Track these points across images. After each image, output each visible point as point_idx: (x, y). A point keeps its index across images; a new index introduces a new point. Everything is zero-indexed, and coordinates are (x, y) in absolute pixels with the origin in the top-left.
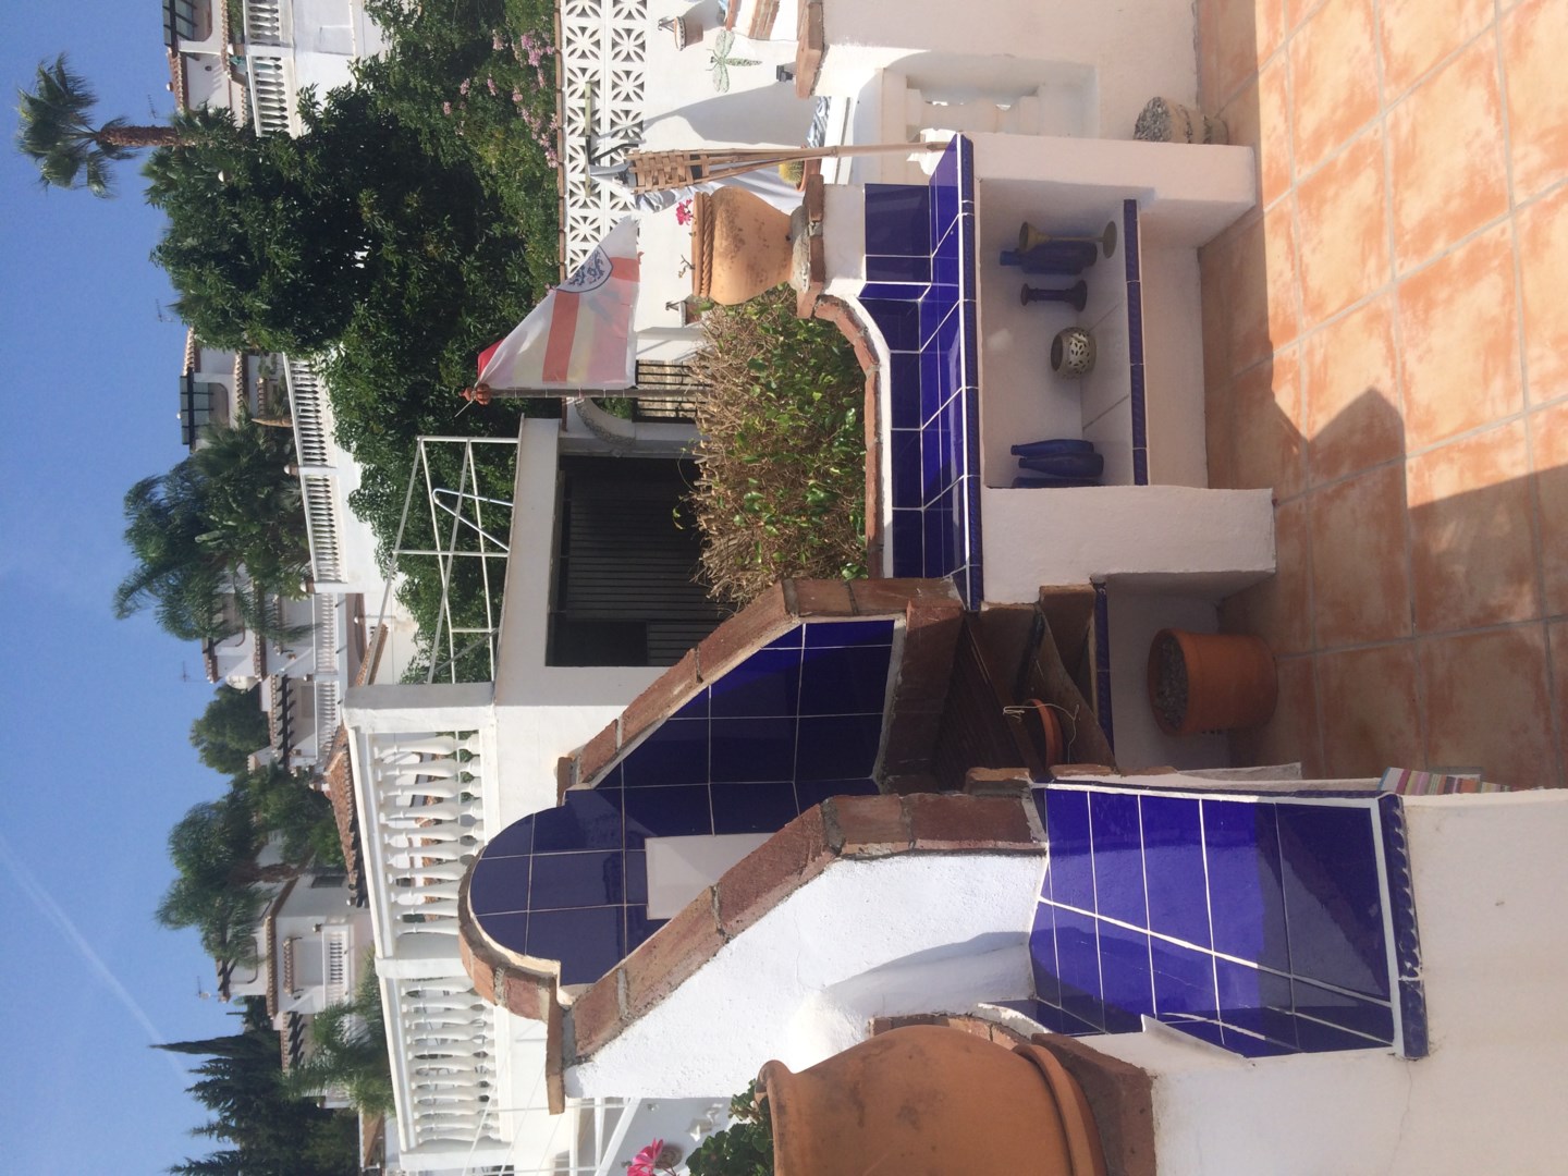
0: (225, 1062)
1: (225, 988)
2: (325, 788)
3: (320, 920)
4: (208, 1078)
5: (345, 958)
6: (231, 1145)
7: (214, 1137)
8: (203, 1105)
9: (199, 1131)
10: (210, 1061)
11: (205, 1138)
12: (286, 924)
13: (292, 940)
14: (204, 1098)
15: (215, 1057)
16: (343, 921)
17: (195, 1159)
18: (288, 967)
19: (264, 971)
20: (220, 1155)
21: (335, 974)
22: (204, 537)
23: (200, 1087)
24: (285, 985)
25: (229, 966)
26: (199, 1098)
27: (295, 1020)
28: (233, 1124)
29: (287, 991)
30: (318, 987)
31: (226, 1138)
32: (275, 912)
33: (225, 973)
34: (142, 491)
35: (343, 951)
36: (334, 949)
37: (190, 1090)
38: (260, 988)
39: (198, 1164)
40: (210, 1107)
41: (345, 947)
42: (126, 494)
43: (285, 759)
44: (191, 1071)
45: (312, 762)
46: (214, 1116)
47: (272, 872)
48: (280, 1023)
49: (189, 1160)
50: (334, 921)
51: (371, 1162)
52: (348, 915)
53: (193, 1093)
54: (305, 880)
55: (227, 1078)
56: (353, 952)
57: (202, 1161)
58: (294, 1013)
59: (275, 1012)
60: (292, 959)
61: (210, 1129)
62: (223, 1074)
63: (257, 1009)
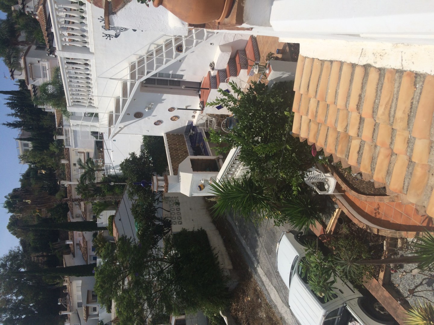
0: (15, 97)
1: (12, 75)
2: (37, 18)
3: (39, 59)
4: (10, 101)
5: (47, 71)
6: (18, 119)
8: (9, 109)
10: (10, 97)
11: (11, 117)
12: (29, 60)
13: (31, 64)
14: (10, 107)
15: (12, 96)
16: (46, 60)
17: (9, 122)
18: (30, 71)
19: (24, 72)
20: (16, 121)
21: (45, 76)
24: (30, 77)
25: (13, 70)
26: (8, 106)
27: (34, 87)
28: (19, 114)
29: (31, 79)
31: (17, 117)
32: (25, 55)
33: (12, 72)
36: (44, 68)
37: (5, 104)
38: (23, 77)
40: (12, 109)
43: (23, 8)
44: (5, 99)
45: (33, 10)
46: (13, 112)
47: (23, 43)
48: (30, 87)
50: (43, 60)
51: (59, 126)
52: (47, 59)
54: (34, 47)
55: (16, 102)
56: (50, 70)
57: (11, 123)
58: (34, 85)
59: (28, 84)
60: (32, 70)
62: (15, 100)
63: (23, 83)
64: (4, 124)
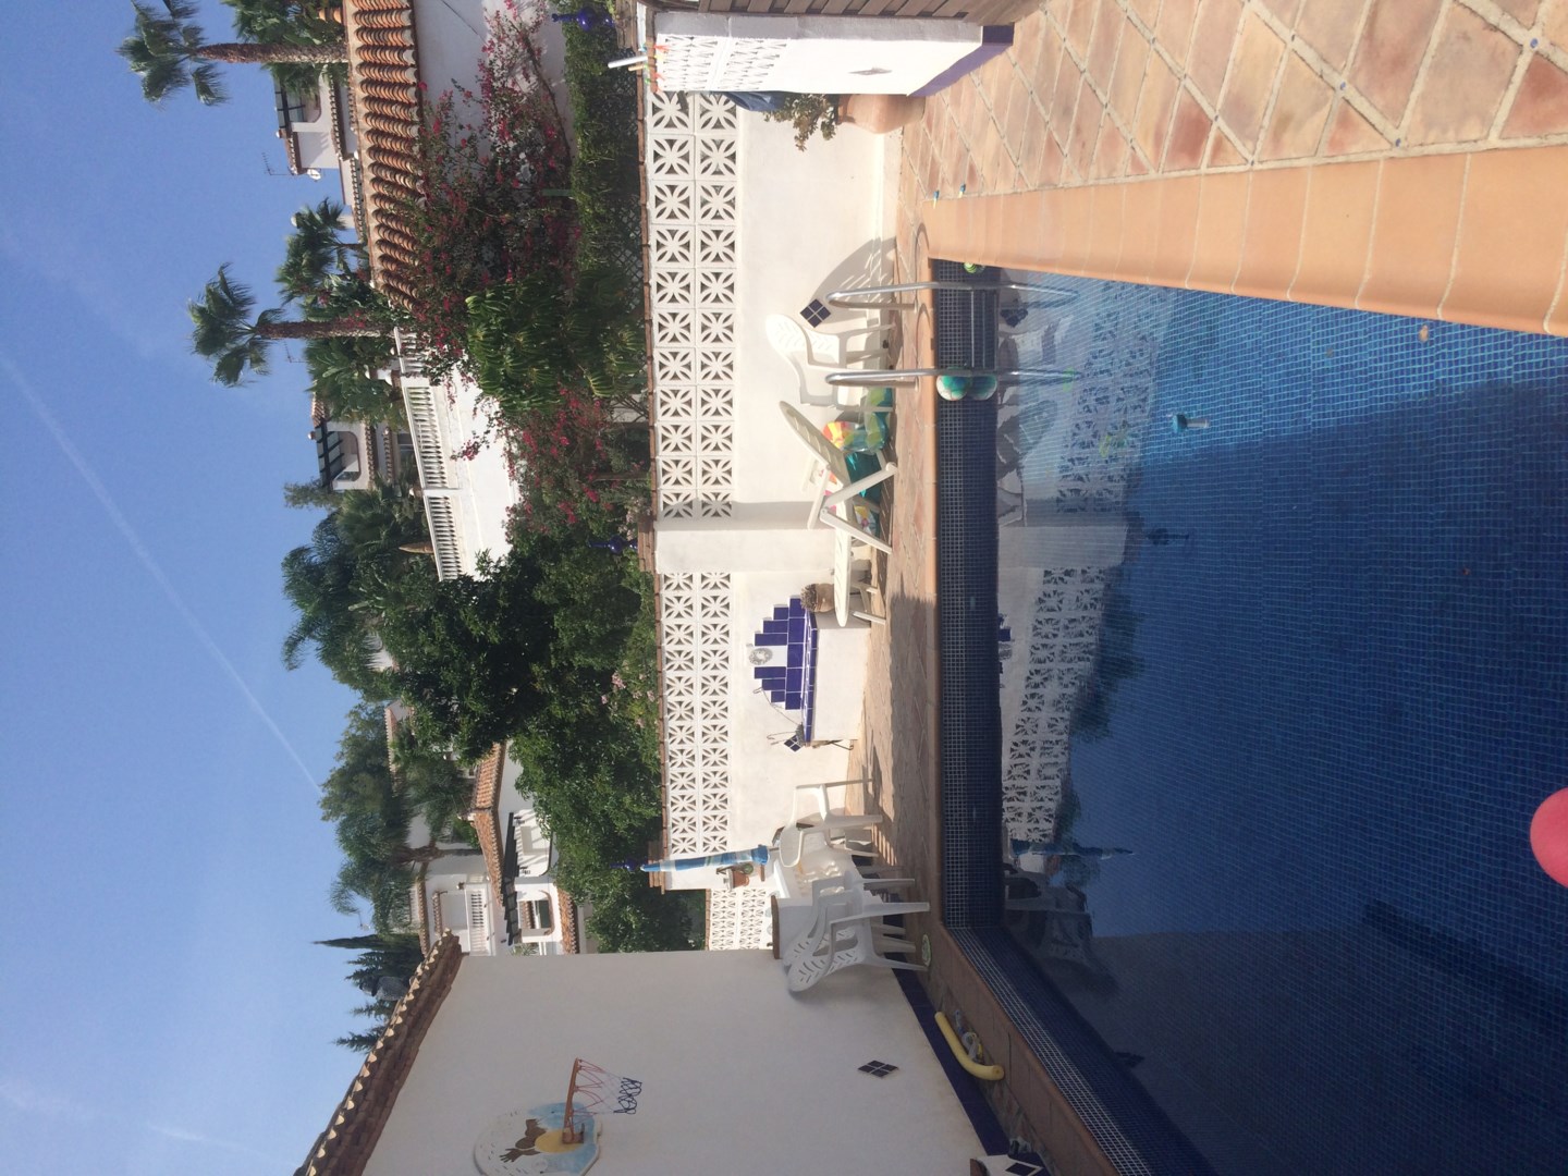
7: (373, 1016)
9: (359, 1011)
22: (356, 606)
23: (357, 975)
34: (297, 555)
35: (483, 904)
39: (360, 1037)
41: (484, 901)
42: (282, 561)
49: (352, 1034)
53: (352, 980)
61: (369, 1010)
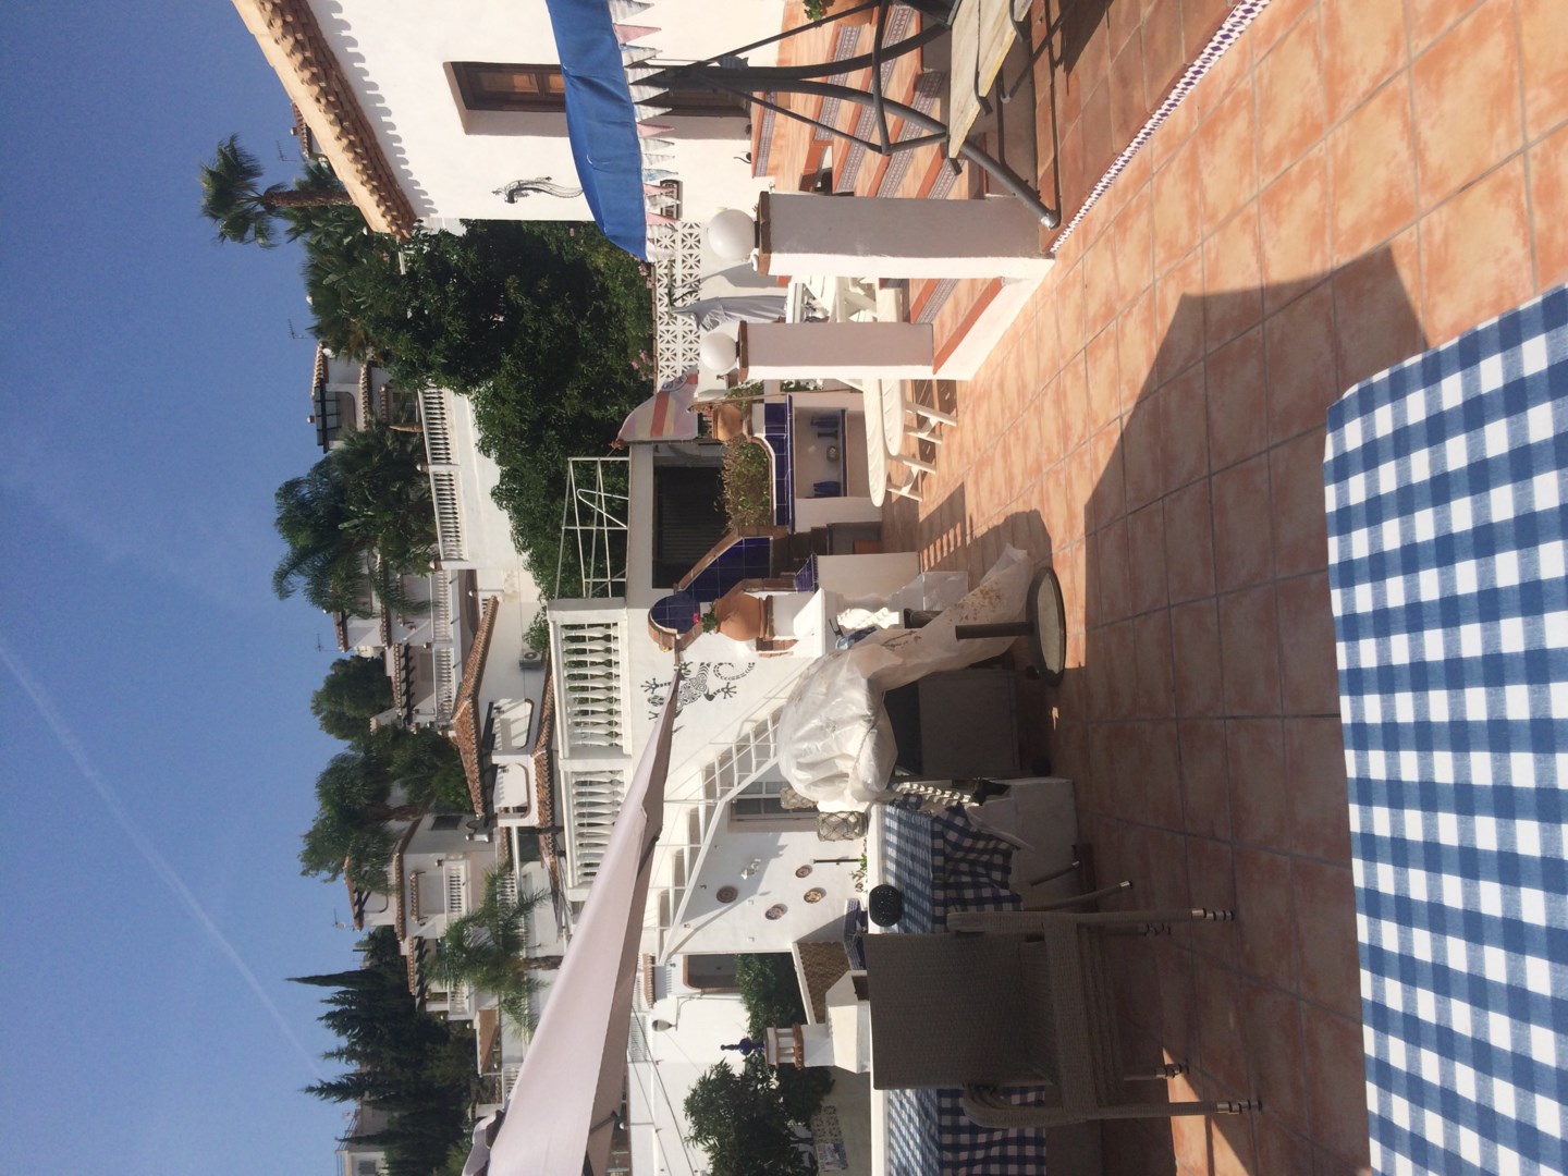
0: (351, 993)
1: (360, 917)
2: (451, 734)
3: (442, 856)
4: (337, 1008)
5: (463, 888)
6: (353, 1067)
7: (343, 1060)
8: (332, 1033)
9: (329, 1055)
10: (339, 993)
11: (335, 1061)
12: (412, 860)
13: (417, 874)
14: (334, 1026)
15: (343, 989)
16: (461, 857)
17: (326, 1081)
18: (413, 899)
19: (394, 900)
20: (348, 1077)
21: (454, 903)
22: (346, 525)
23: (330, 1016)
24: (412, 914)
25: (363, 897)
26: (329, 1026)
27: (421, 943)
28: (359, 1049)
29: (414, 918)
30: (439, 916)
31: (354, 1061)
32: (402, 851)
33: (360, 903)
34: (290, 488)
35: (461, 883)
36: (453, 881)
37: (321, 1019)
38: (390, 918)
39: (329, 1084)
40: (339, 1034)
41: (463, 879)
42: (277, 491)
43: (409, 718)
44: (322, 1001)
45: (433, 719)
46: (344, 1042)
47: (401, 813)
48: (406, 948)
49: (322, 1082)
50: (452, 857)
51: (488, 1068)
52: (465, 853)
53: (324, 1022)
54: (428, 820)
55: (353, 1007)
56: (469, 883)
57: (333, 1082)
58: (420, 938)
59: (404, 937)
60: (417, 890)
61: (339, 1054)
62: (350, 1004)
63: (383, 942)
64: (310, 1089)
